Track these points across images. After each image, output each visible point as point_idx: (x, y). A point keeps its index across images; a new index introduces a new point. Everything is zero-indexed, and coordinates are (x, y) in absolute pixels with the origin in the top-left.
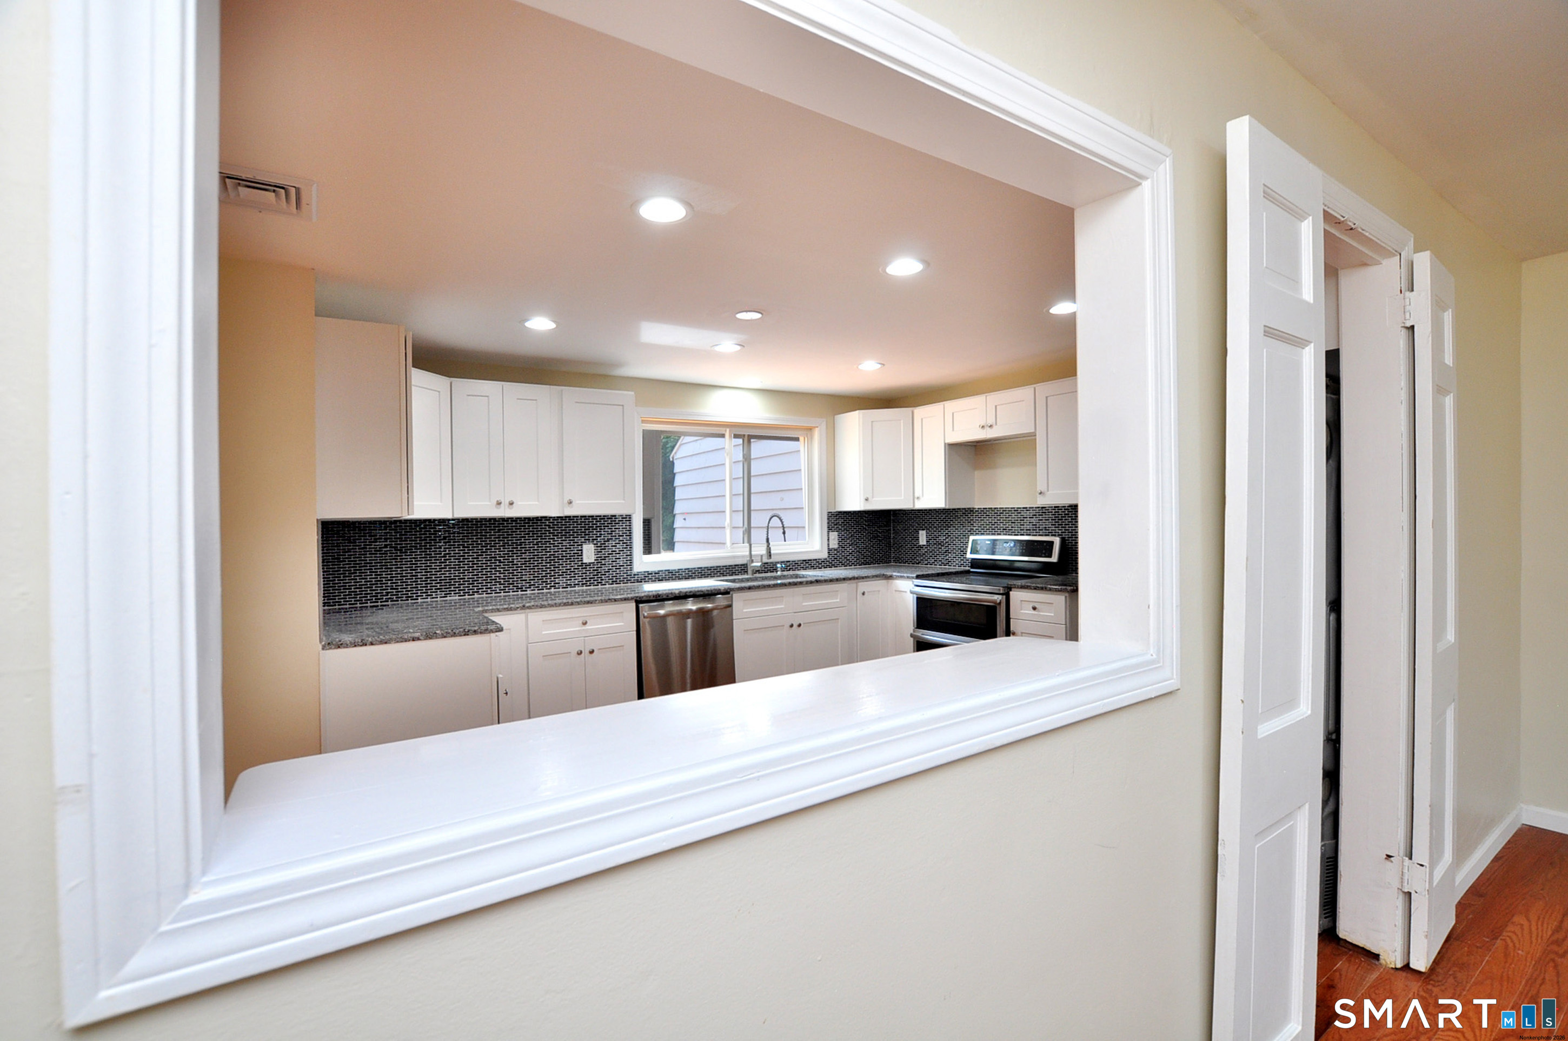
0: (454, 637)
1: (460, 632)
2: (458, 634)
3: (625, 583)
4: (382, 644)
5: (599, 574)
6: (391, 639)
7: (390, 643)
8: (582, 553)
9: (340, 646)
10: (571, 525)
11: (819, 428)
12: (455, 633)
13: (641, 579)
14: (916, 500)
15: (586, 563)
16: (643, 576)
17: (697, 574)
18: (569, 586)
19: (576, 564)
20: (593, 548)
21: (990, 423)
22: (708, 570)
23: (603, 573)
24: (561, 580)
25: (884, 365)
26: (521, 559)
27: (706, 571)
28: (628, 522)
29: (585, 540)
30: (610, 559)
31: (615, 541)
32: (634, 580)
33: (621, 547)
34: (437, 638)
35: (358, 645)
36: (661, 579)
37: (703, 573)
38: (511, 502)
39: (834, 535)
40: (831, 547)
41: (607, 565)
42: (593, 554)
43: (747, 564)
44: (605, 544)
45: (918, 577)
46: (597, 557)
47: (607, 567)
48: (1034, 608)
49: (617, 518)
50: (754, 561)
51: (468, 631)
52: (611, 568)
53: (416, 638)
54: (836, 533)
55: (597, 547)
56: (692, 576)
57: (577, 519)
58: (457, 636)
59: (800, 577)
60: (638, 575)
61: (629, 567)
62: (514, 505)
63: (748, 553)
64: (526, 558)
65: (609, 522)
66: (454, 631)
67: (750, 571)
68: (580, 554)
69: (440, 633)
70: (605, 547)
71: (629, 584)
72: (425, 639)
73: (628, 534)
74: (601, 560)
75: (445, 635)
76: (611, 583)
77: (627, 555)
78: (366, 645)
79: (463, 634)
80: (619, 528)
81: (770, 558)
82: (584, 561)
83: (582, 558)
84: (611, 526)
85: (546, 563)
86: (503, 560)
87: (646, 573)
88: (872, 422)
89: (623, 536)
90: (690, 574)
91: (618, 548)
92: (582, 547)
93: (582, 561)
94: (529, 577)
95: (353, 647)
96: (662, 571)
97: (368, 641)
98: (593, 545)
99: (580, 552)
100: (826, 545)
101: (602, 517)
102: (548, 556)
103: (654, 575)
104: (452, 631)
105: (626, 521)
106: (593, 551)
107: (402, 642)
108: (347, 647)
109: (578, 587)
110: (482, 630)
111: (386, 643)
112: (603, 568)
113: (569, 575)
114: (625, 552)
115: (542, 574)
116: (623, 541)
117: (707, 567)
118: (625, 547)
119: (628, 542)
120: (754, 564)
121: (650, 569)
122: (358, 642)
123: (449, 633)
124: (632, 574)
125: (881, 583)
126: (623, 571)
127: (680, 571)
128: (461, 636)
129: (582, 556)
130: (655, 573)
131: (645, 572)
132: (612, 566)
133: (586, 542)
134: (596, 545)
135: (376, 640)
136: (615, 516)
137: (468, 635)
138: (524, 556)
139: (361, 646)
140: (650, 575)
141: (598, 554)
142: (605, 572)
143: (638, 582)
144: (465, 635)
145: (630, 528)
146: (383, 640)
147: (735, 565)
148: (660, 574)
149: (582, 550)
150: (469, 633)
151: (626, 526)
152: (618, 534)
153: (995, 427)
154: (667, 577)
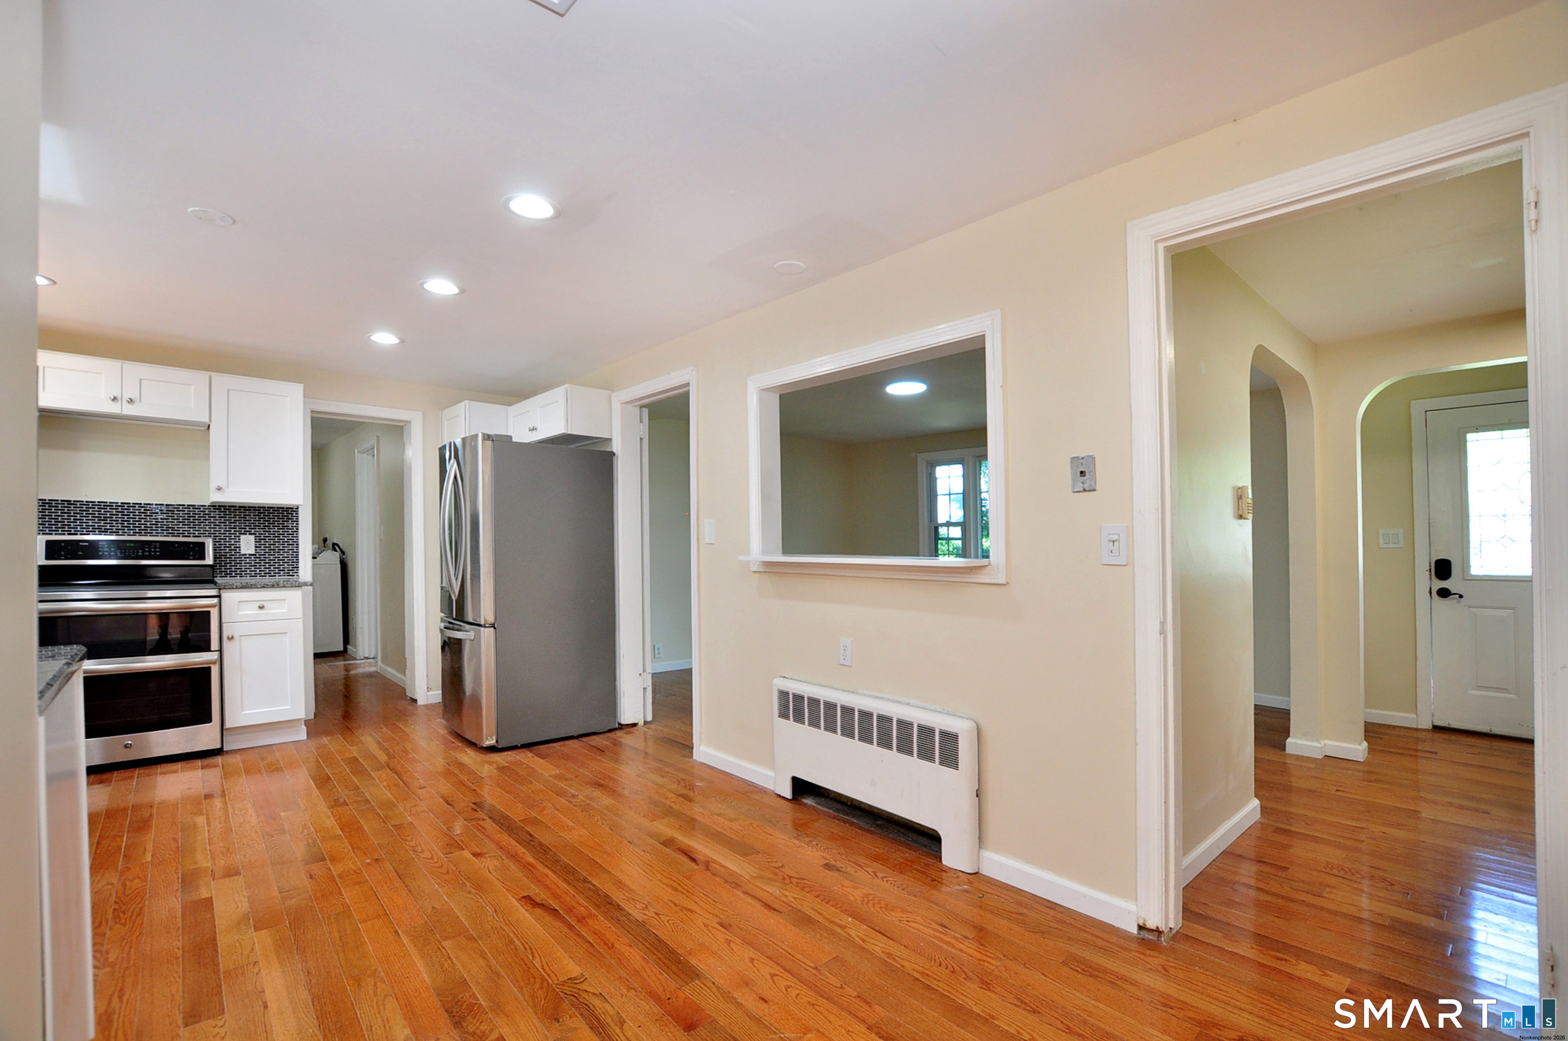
21: (131, 397)
48: (261, 608)
153: (137, 403)
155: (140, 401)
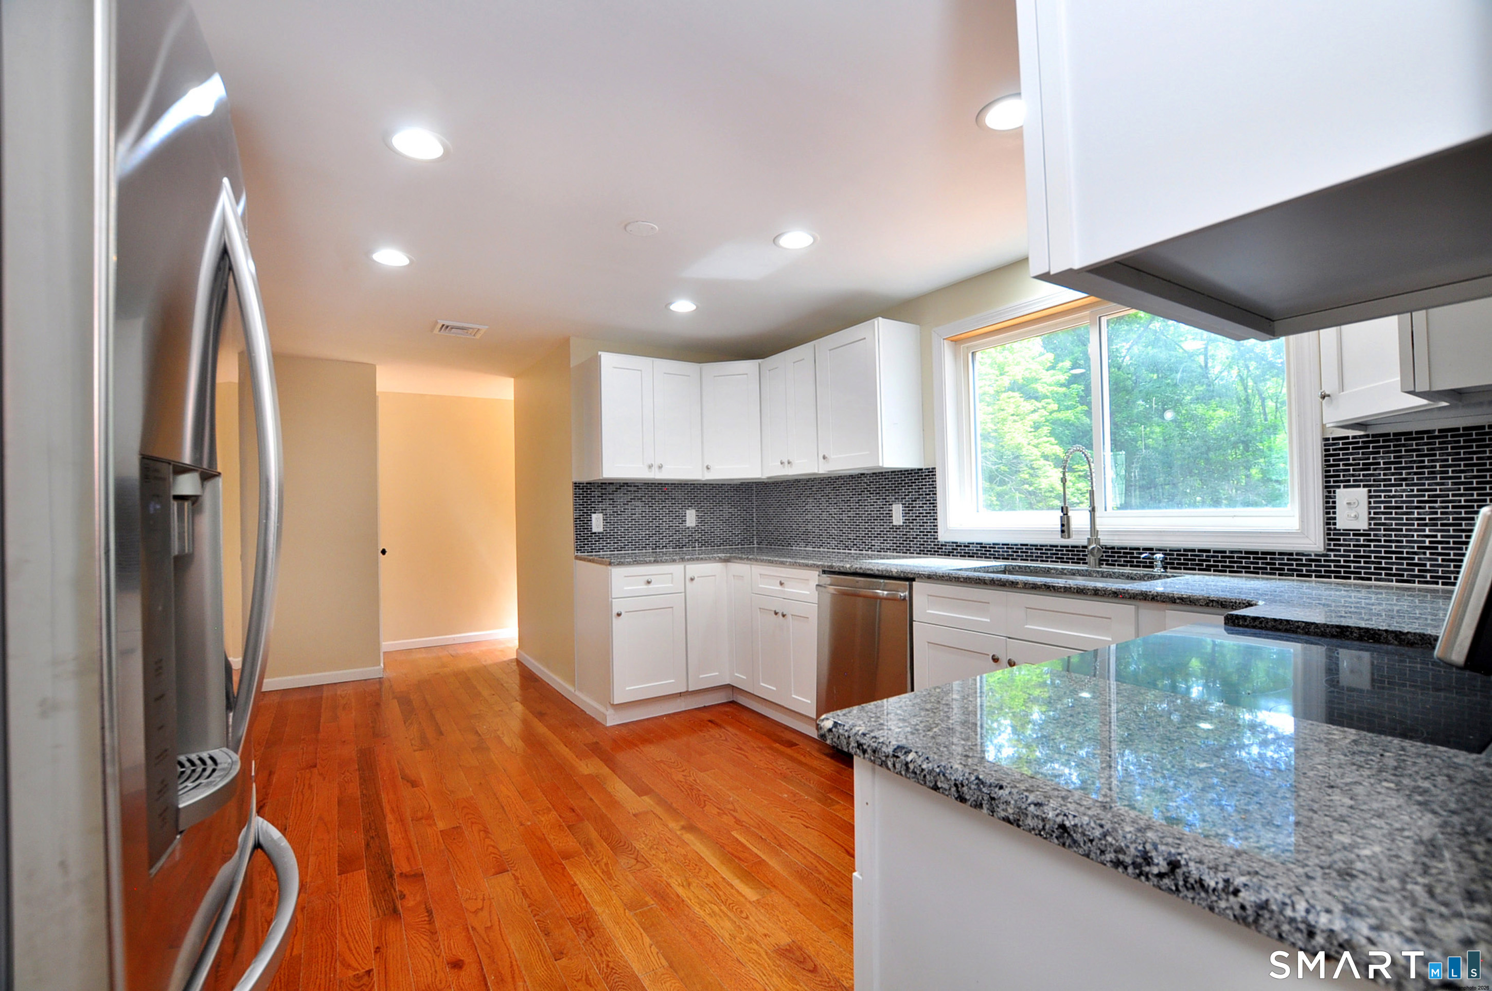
5: (908, 540)
10: (883, 482)
13: (949, 552)
15: (896, 526)
16: (951, 548)
19: (888, 526)
20: (901, 509)
24: (876, 543)
26: (847, 516)
28: (934, 477)
29: (895, 498)
30: (918, 522)
31: (922, 501)
32: (941, 551)
33: (928, 508)
38: (789, 461)
41: (915, 530)
42: (901, 515)
44: (913, 504)
46: (905, 520)
49: (923, 473)
55: (905, 507)
57: (888, 476)
60: (946, 545)
61: (936, 534)
62: (791, 465)
64: (851, 517)
65: (916, 478)
68: (890, 515)
70: (912, 507)
73: (934, 492)
74: (909, 522)
76: (918, 552)
77: (934, 519)
80: (926, 485)
82: (894, 524)
84: (918, 482)
85: (865, 522)
87: (955, 545)
89: (930, 494)
91: (925, 510)
92: (892, 507)
93: (892, 522)
94: (853, 536)
98: (902, 505)
102: (866, 515)
105: (932, 475)
106: (902, 512)
112: (911, 533)
113: (882, 537)
114: (932, 514)
115: (862, 534)
116: (930, 500)
118: (932, 508)
119: (935, 502)
124: (940, 544)
126: (931, 538)
129: (892, 517)
130: (965, 546)
131: (953, 542)
132: (920, 532)
133: (895, 501)
138: (849, 514)
140: (959, 548)
141: (906, 516)
142: (913, 538)
145: (935, 485)
149: (892, 510)
151: (932, 482)
152: (925, 491)
154: (979, 552)
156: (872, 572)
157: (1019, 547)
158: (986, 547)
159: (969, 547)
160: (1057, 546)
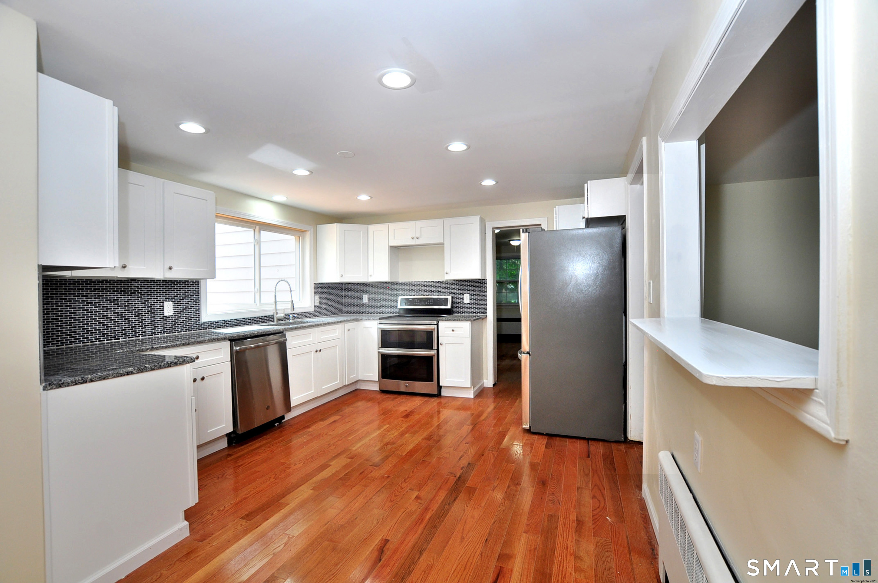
0: (160, 369)
1: (164, 364)
2: (163, 366)
3: (195, 330)
4: (101, 380)
5: (176, 324)
6: (108, 375)
7: (108, 379)
8: (163, 308)
9: (62, 385)
10: (155, 287)
11: (309, 232)
12: (161, 366)
13: (206, 327)
14: (369, 277)
15: (167, 316)
16: (207, 325)
17: (242, 323)
18: (153, 334)
19: (159, 317)
20: (172, 305)
21: (417, 236)
22: (249, 320)
23: (179, 323)
24: (147, 330)
25: (372, 198)
26: (114, 313)
27: (248, 320)
28: (197, 286)
29: (165, 298)
30: (184, 313)
31: (187, 300)
32: (201, 328)
33: (192, 304)
34: (147, 371)
35: (79, 382)
36: (219, 326)
37: (246, 322)
38: (124, 266)
39: (317, 297)
40: (315, 305)
41: (182, 318)
42: (172, 309)
43: (273, 316)
44: (180, 302)
45: (380, 319)
46: (175, 312)
47: (182, 319)
48: (453, 331)
49: (189, 283)
50: (278, 313)
51: (171, 363)
52: (185, 319)
53: (130, 372)
54: (318, 296)
55: (175, 304)
56: (239, 324)
57: (159, 283)
58: (162, 368)
59: (309, 323)
60: (204, 324)
61: (198, 318)
62: (126, 269)
63: (274, 308)
64: (119, 313)
65: (184, 285)
66: (160, 364)
67: (275, 320)
68: (162, 309)
69: (149, 367)
70: (180, 304)
71: (198, 331)
72: (139, 373)
73: (197, 295)
74: (177, 313)
75: (153, 367)
76: (185, 330)
77: (196, 310)
78: (86, 382)
79: (167, 366)
80: (191, 290)
81: (294, 311)
82: (165, 315)
83: (163, 312)
84: (185, 288)
85: (135, 316)
86: (99, 314)
87: (210, 323)
88: (345, 231)
89: (194, 296)
90: (238, 323)
91: (190, 305)
92: (163, 304)
93: (163, 314)
94: (121, 328)
95: (74, 385)
96: (220, 321)
97: (88, 378)
98: (172, 303)
99: (162, 307)
100: (313, 303)
101: (178, 282)
102: (137, 311)
103: (215, 324)
104: (158, 364)
105: (195, 285)
106: (172, 307)
107: (118, 376)
108: (68, 386)
109: (160, 334)
110: (180, 361)
111: (104, 379)
112: (179, 320)
113: (153, 325)
114: (195, 307)
115: (132, 325)
116: (194, 299)
117: (248, 318)
118: (195, 304)
119: (197, 300)
120: (278, 315)
121: (213, 320)
122: (79, 380)
123: (156, 366)
124: (200, 324)
125: (355, 324)
126: (194, 321)
127: (232, 321)
128: (165, 367)
129: (163, 310)
130: (216, 323)
131: (208, 322)
132: (186, 318)
133: (166, 300)
134: (174, 303)
135: (96, 377)
136: (188, 281)
137: (171, 366)
138: (116, 311)
139: (81, 383)
140: (212, 324)
141: (175, 309)
142: (180, 322)
143: (203, 329)
144: (168, 367)
145: (198, 290)
146: (102, 376)
147: (265, 316)
148: (219, 323)
149: (163, 306)
150: (171, 365)
151: (195, 288)
152: (190, 294)
153: (420, 238)
154: (223, 325)
155: (421, 237)
156: (270, 333)
157: (242, 319)
158: (227, 322)
159: (218, 323)
160: (256, 317)
